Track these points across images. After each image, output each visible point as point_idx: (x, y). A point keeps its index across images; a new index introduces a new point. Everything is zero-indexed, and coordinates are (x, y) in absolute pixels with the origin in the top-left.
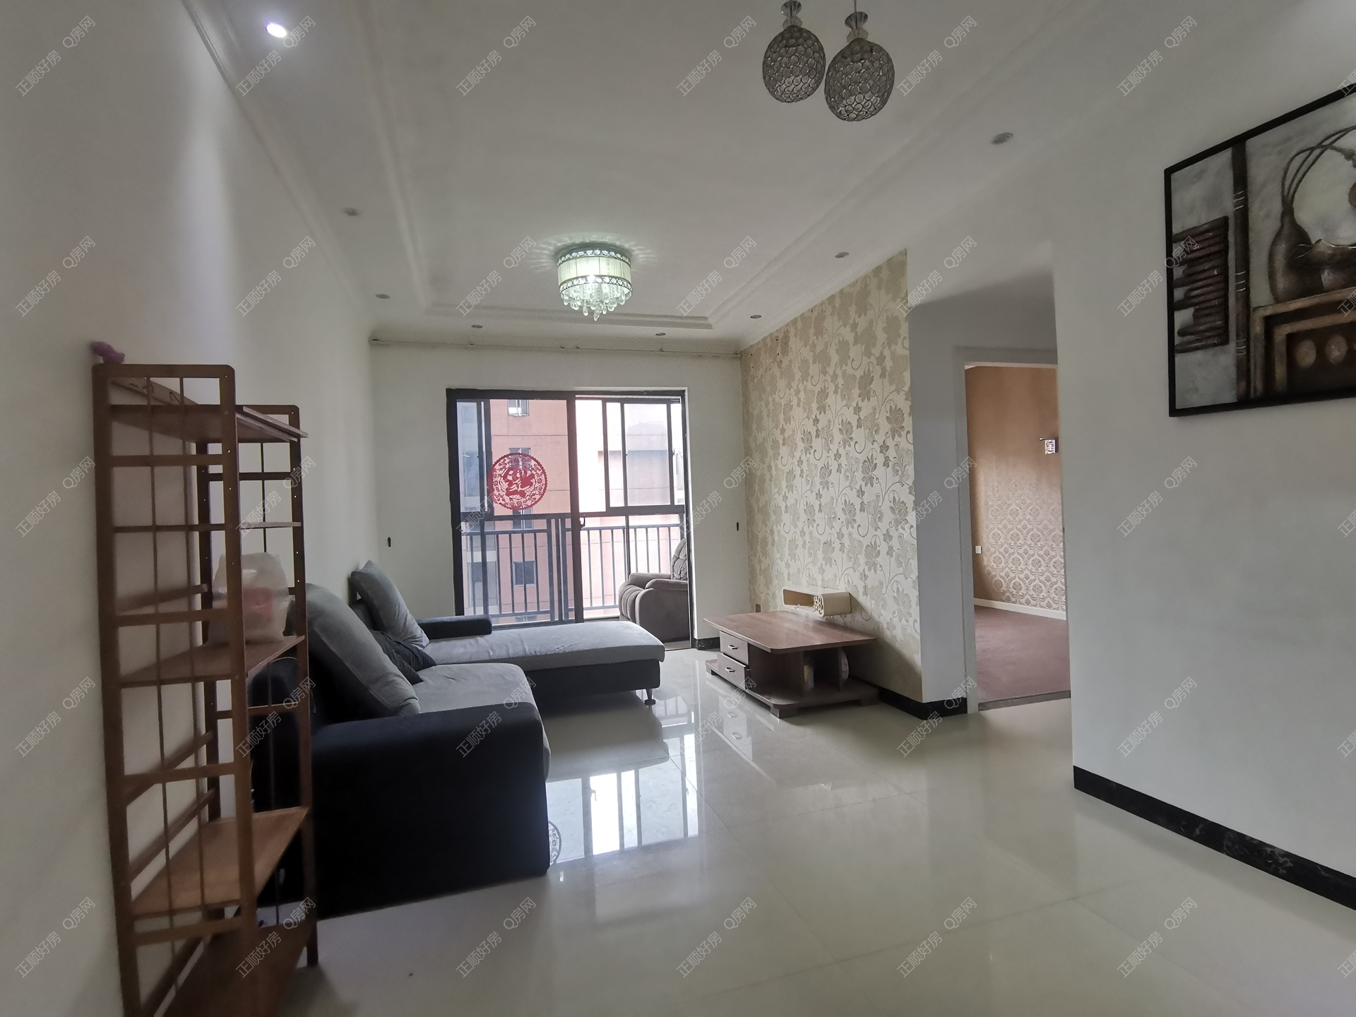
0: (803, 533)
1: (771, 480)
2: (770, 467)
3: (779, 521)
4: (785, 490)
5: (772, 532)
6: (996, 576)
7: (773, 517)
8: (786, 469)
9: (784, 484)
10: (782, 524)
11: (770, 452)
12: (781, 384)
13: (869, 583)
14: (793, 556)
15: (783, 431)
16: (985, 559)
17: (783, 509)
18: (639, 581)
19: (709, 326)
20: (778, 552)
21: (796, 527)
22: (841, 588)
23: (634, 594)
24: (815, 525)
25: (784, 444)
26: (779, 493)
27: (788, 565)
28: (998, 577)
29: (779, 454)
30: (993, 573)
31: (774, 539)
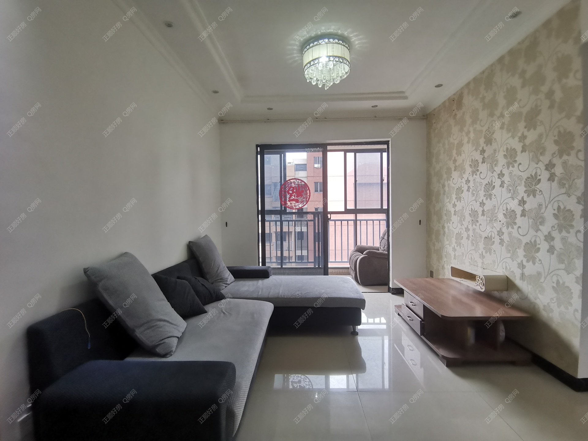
0: (467, 229)
1: (444, 194)
2: (444, 186)
3: (449, 220)
4: (454, 200)
5: (443, 227)
7: (445, 218)
8: (456, 186)
9: (454, 196)
10: (451, 223)
11: (445, 176)
12: (455, 129)
13: (527, 272)
14: (459, 244)
15: (455, 161)
17: (453, 213)
18: (360, 250)
19: (406, 98)
20: (448, 240)
21: (462, 225)
22: (499, 271)
23: (357, 257)
24: (478, 224)
25: (455, 170)
26: (450, 202)
27: (454, 250)
29: (451, 177)
31: (444, 232)
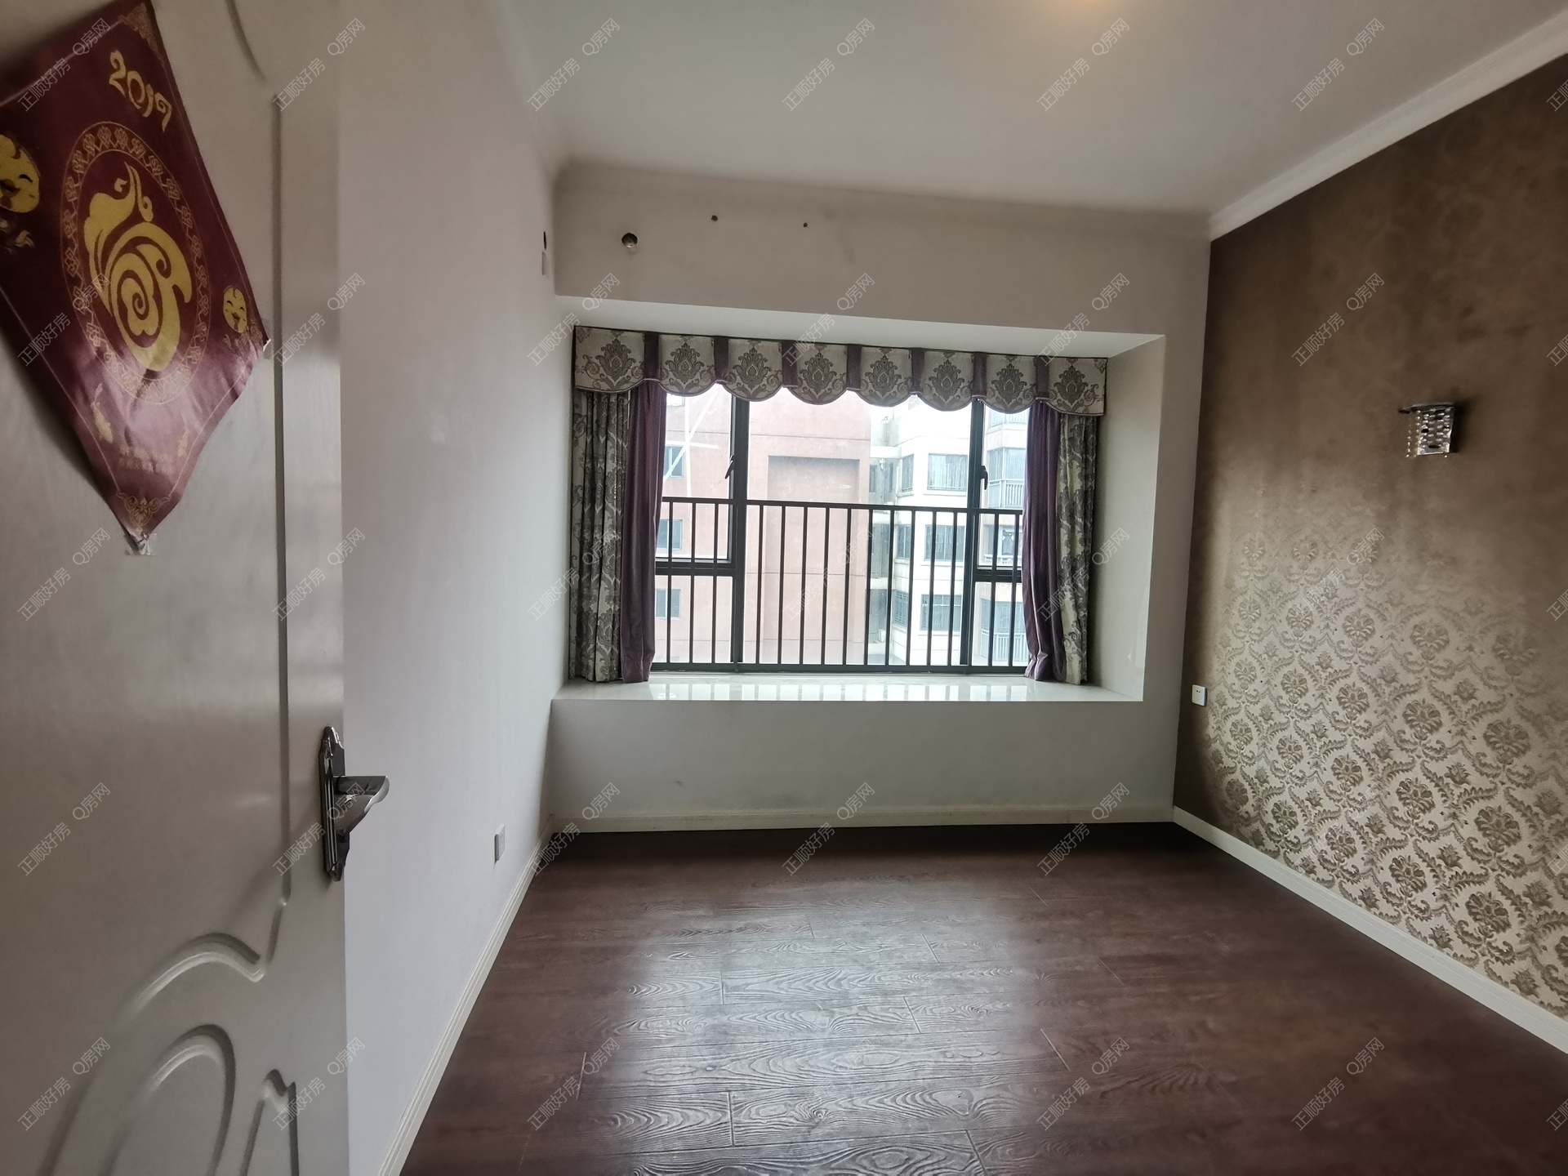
6: (1232, 770)
16: (1212, 722)
28: (1237, 776)
30: (1228, 762)
